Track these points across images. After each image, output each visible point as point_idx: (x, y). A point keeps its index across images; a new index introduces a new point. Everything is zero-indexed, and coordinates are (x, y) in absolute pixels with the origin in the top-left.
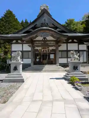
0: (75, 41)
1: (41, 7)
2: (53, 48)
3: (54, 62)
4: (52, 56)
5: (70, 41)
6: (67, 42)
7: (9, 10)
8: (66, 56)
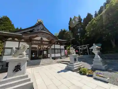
0: (59, 43)
1: (38, 20)
2: (46, 47)
3: (46, 57)
4: (45, 52)
5: (56, 43)
6: (54, 44)
7: (6, 16)
8: (54, 53)
